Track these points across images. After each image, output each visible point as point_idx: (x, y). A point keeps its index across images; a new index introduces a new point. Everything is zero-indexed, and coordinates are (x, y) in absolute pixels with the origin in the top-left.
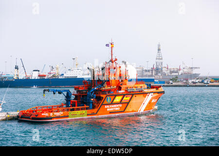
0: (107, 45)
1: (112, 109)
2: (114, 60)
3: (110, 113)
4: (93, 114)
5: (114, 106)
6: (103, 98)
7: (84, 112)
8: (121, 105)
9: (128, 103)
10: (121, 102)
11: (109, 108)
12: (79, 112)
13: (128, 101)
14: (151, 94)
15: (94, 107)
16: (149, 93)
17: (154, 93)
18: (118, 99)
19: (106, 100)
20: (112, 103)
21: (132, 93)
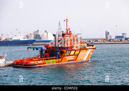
0: (64, 21)
1: (69, 59)
2: (68, 29)
3: (68, 61)
4: (59, 62)
5: (71, 57)
6: (64, 52)
7: (54, 60)
8: (74, 56)
9: (78, 55)
10: (74, 55)
11: (68, 58)
12: (51, 61)
13: (78, 54)
14: (90, 49)
15: (59, 58)
16: (89, 49)
17: (91, 49)
18: (72, 53)
19: (66, 53)
20: (69, 55)
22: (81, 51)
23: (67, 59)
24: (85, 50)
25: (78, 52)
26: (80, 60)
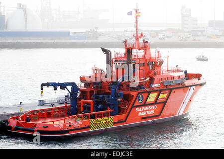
0: (130, 13)
1: (145, 114)
2: (139, 35)
3: (142, 118)
4: (121, 122)
5: (148, 108)
6: (133, 96)
7: (109, 118)
8: (155, 107)
9: (164, 103)
10: (155, 102)
11: (142, 112)
12: (103, 120)
13: (163, 100)
14: (193, 87)
15: (120, 111)
16: (191, 86)
17: (197, 85)
18: (152, 97)
19: (137, 100)
20: (145, 105)
21: (169, 87)
22: (172, 92)
23: (140, 114)
24: (181, 90)
25: (165, 96)
26: (170, 115)
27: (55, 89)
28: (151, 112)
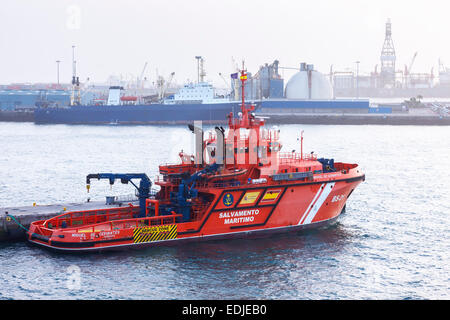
22: (289, 189)
25: (275, 196)
26: (285, 224)
27: (112, 183)
28: (247, 220)
